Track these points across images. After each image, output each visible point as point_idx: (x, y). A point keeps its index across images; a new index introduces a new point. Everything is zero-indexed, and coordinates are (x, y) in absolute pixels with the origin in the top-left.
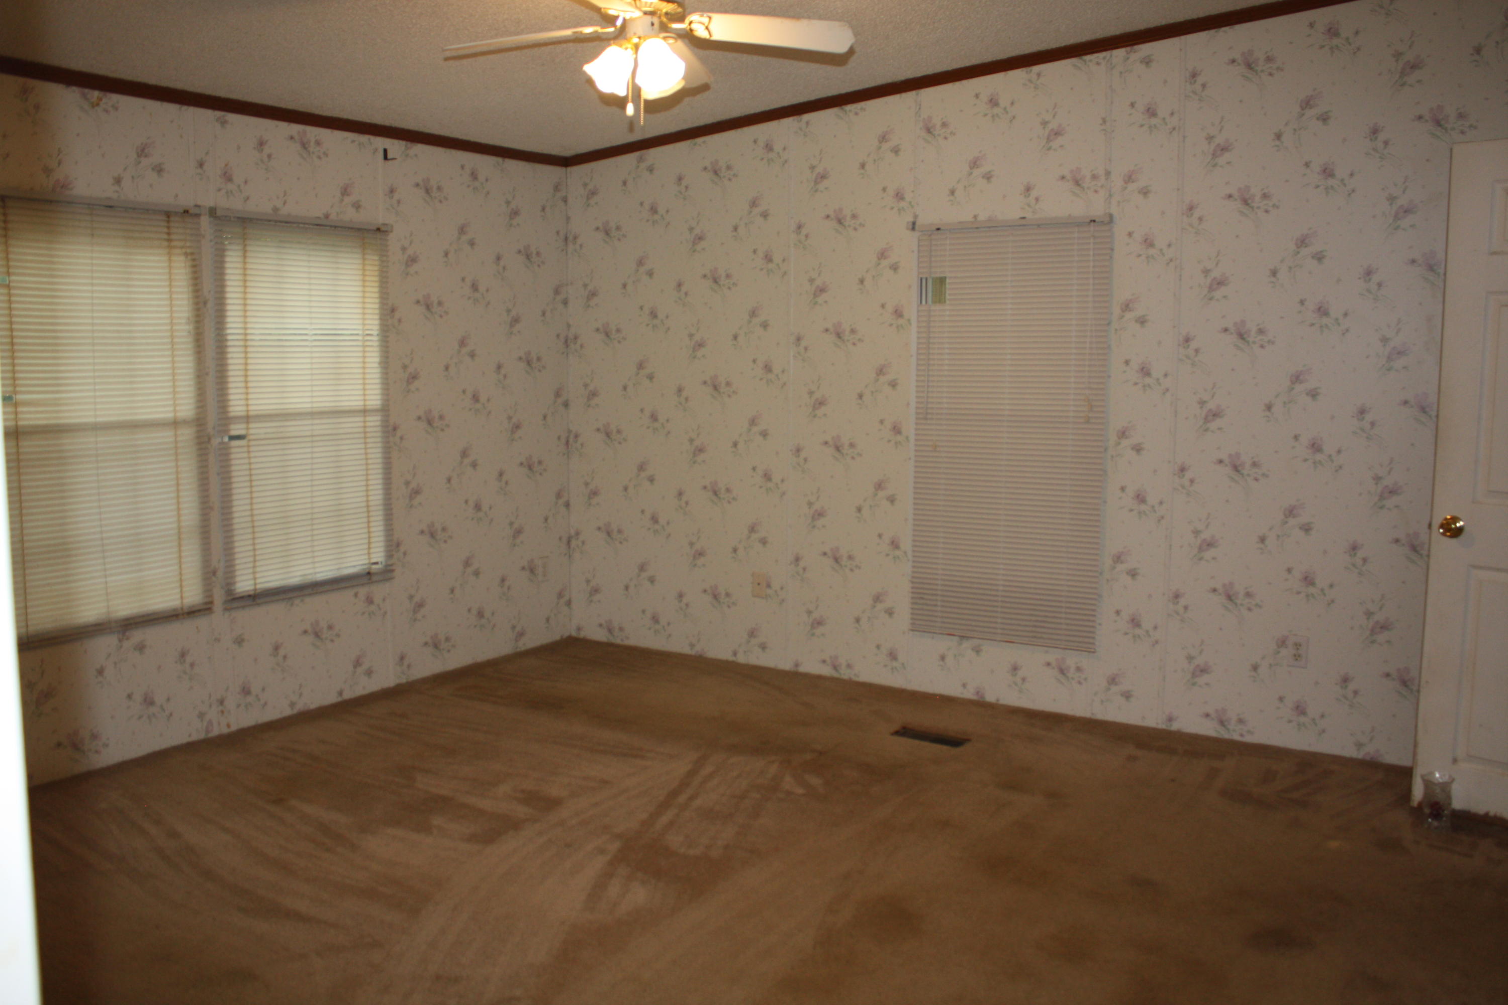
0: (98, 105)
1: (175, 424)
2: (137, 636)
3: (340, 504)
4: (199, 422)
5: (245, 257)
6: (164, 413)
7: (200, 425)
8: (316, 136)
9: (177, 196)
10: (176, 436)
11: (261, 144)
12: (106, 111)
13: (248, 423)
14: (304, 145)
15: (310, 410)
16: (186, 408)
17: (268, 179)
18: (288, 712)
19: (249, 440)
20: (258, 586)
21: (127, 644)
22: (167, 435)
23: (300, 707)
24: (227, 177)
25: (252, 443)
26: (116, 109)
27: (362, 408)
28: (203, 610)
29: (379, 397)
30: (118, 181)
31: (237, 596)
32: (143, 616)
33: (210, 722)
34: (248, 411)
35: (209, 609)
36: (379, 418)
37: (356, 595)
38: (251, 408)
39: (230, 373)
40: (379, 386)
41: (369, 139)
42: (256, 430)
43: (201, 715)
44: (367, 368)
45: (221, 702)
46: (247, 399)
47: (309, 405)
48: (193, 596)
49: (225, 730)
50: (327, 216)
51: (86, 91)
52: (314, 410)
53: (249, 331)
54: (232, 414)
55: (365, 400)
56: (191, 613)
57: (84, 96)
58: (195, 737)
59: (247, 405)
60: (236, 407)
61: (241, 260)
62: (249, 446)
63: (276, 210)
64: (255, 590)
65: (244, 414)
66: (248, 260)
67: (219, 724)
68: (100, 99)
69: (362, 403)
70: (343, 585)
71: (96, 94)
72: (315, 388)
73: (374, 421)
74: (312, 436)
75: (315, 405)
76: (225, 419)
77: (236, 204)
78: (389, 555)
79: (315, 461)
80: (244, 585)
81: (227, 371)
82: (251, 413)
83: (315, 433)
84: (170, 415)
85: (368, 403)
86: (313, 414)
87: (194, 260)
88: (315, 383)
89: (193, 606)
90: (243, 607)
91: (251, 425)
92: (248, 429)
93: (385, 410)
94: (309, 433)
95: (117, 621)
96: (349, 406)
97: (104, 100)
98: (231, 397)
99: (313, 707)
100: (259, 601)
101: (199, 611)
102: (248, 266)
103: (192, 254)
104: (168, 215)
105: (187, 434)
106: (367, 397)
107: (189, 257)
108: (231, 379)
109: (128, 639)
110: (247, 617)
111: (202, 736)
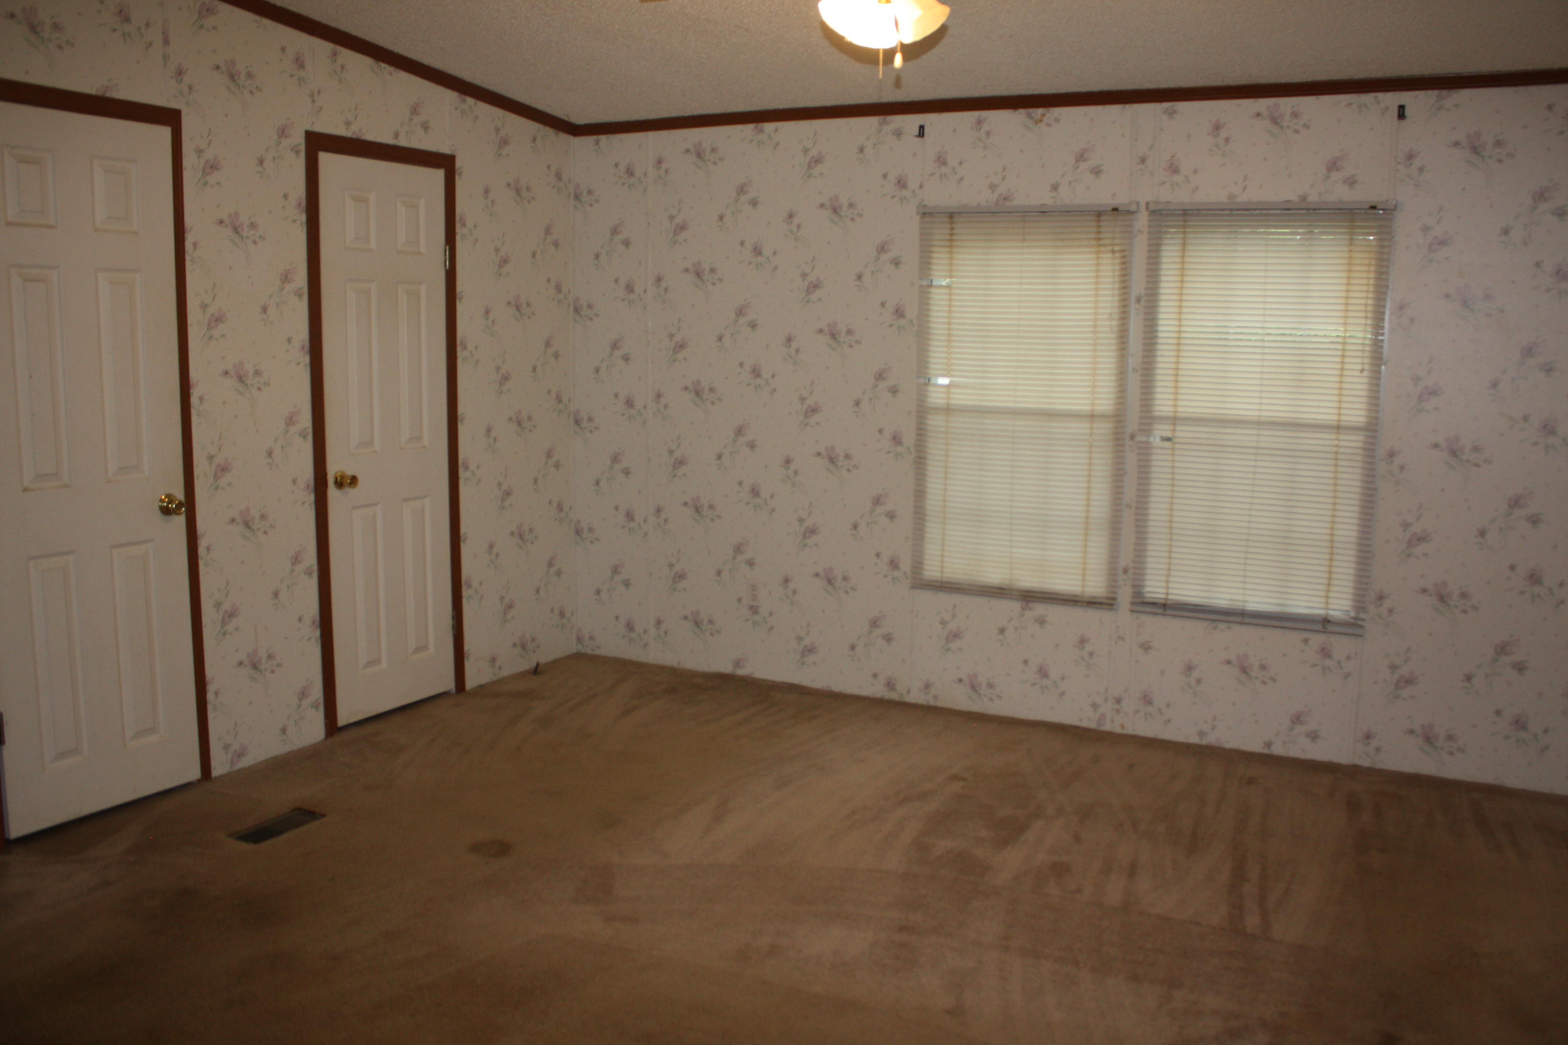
0: (1041, 121)
1: (1092, 417)
2: (1040, 609)
3: (1291, 531)
4: (1118, 417)
5: (1184, 250)
6: (1082, 405)
7: (1119, 422)
8: (1293, 107)
9: (1114, 195)
10: (1092, 428)
11: (1217, 127)
12: (1049, 125)
13: (1174, 424)
14: (1275, 121)
15: (1256, 418)
16: (1105, 402)
17: (1224, 165)
18: (1194, 739)
19: (1174, 443)
20: (1170, 597)
21: (1028, 614)
22: (1082, 427)
23: (1211, 739)
24: (1173, 169)
25: (1177, 446)
26: (1057, 120)
27: (1335, 423)
28: (1106, 603)
29: (1363, 413)
30: (1055, 188)
31: (1146, 600)
32: (1042, 593)
33: (1103, 716)
34: (1176, 412)
35: (1111, 605)
36: (1361, 438)
37: (1306, 641)
38: (1179, 409)
39: (1159, 371)
40: (1364, 400)
41: (1376, 97)
42: (1184, 433)
43: (1095, 706)
44: (1345, 376)
45: (1118, 701)
46: (1176, 400)
47: (1256, 413)
48: (1095, 587)
49: (1118, 730)
50: (1303, 198)
51: (1031, 110)
52: (1262, 419)
53: (1183, 329)
54: (1157, 414)
55: (1339, 414)
56: (1091, 603)
57: (1029, 116)
58: (1085, 724)
59: (1176, 406)
60: (1163, 404)
61: (1180, 254)
62: (1173, 449)
63: (1232, 196)
64: (1166, 599)
65: (1171, 414)
66: (1187, 254)
67: (1112, 721)
68: (1044, 115)
69: (1336, 418)
70: (1284, 624)
71: (1040, 111)
72: (1264, 395)
73: (1354, 442)
74: (1257, 448)
75: (1263, 414)
76: (1148, 418)
77: (1181, 196)
78: (1360, 605)
79: (1258, 476)
80: (1155, 589)
81: (1154, 368)
82: (1179, 415)
83: (1261, 445)
84: (1088, 408)
85: (1343, 418)
86: (1260, 424)
87: (1124, 257)
88: (1264, 389)
89: (1095, 597)
90: (1155, 614)
91: (1178, 428)
92: (1174, 430)
93: (1372, 429)
94: (1254, 444)
95: (1018, 591)
96: (1314, 419)
97: (1048, 115)
98: (1158, 396)
99: (1228, 746)
100: (1169, 612)
101: (1101, 603)
102: (1187, 260)
103: (1122, 251)
104: (1099, 214)
105: (1104, 429)
106: (1343, 412)
107: (1117, 255)
108: (1158, 378)
109: (1030, 609)
110: (1155, 625)
111: (1093, 725)
